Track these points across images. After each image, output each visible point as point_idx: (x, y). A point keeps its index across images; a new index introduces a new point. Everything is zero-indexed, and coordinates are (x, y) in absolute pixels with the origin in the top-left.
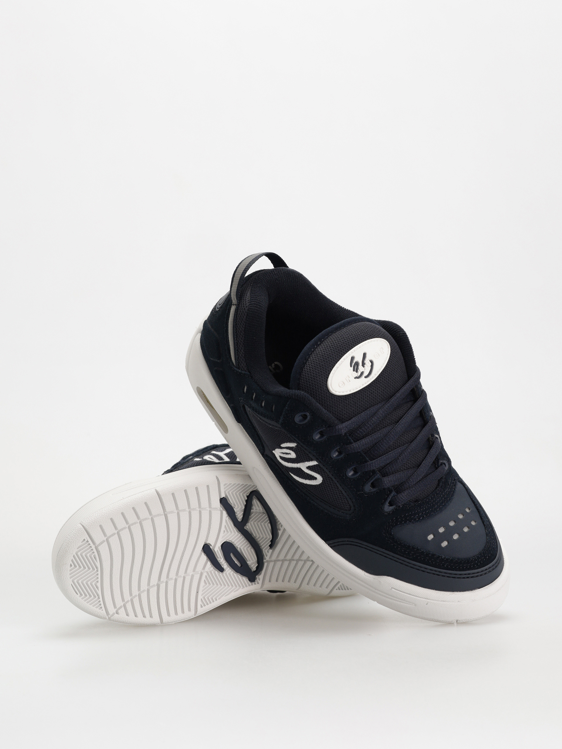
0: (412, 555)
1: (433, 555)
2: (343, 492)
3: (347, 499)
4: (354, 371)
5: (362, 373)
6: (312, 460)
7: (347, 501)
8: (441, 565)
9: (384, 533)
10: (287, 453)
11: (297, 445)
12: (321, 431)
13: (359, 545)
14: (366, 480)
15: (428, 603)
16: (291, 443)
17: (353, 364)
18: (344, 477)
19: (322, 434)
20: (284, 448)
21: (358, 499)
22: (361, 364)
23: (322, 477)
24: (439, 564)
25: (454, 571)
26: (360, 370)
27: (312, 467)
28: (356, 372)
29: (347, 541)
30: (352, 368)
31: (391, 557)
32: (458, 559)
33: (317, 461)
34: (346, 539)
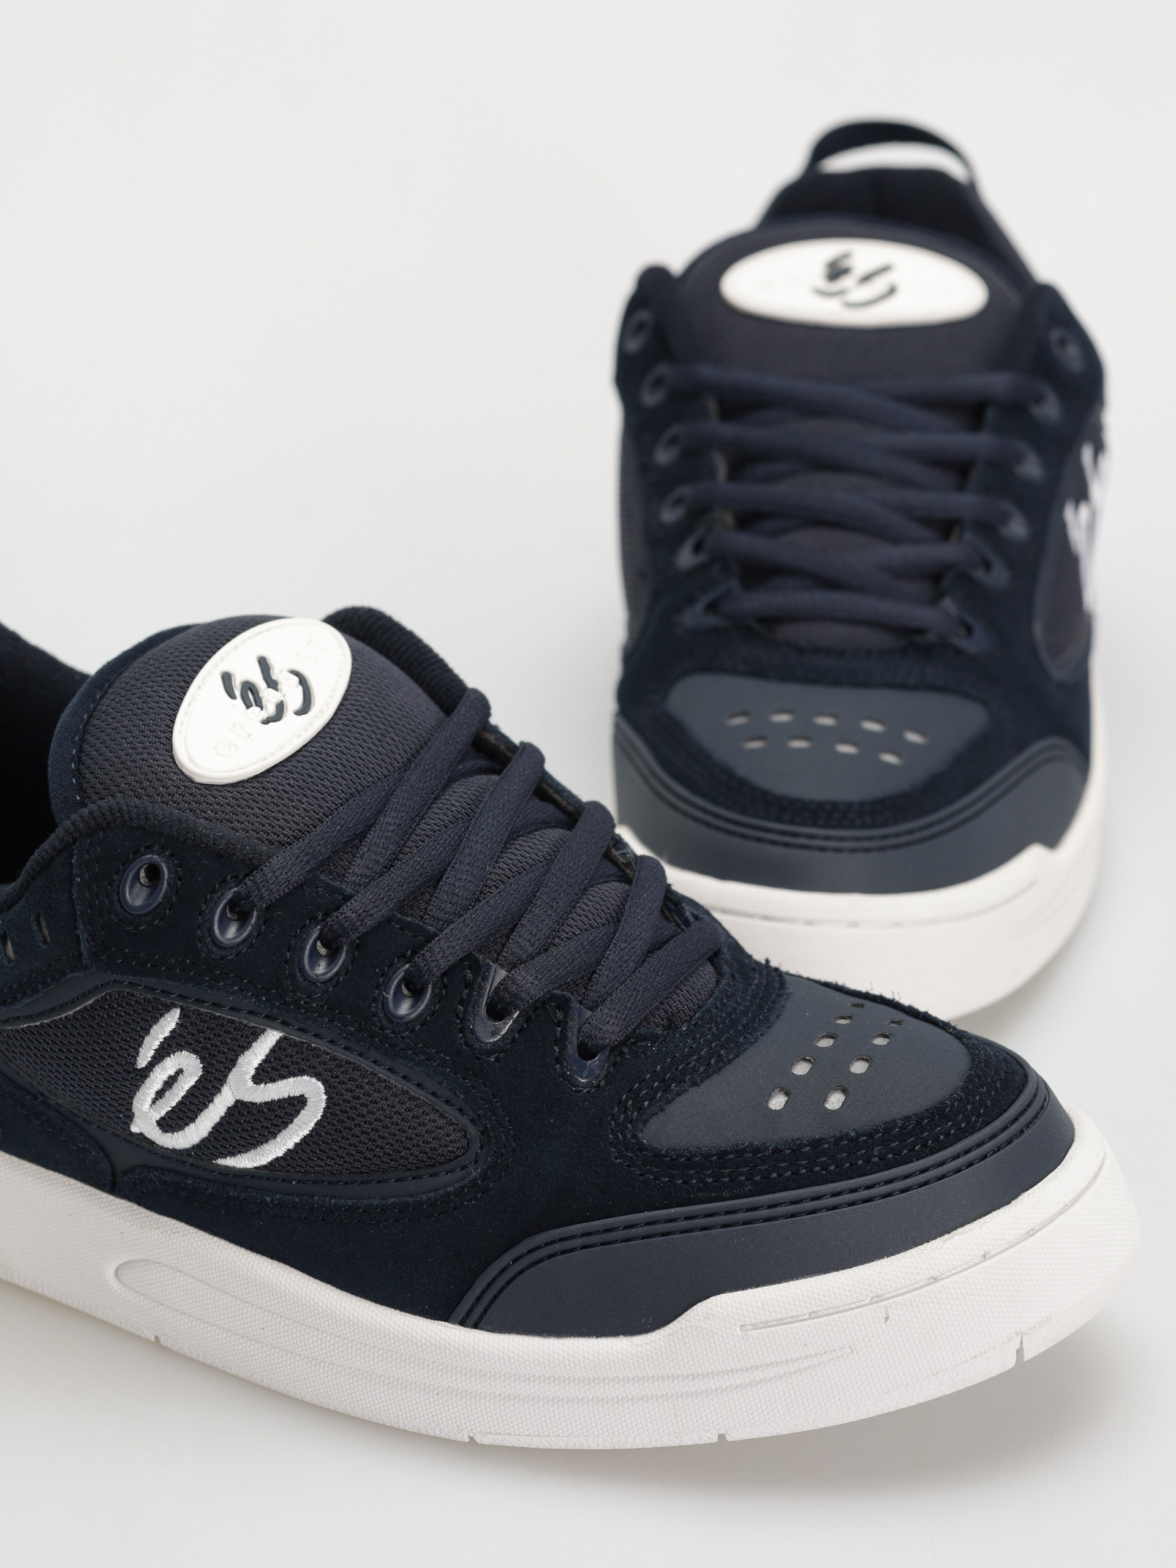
0: (747, 1179)
1: (816, 1143)
2: (414, 1092)
3: (437, 1110)
4: (248, 706)
5: (280, 708)
6: (255, 1035)
7: (442, 1116)
8: (861, 1162)
9: (616, 1158)
10: (170, 1077)
11: (182, 1010)
12: (232, 905)
13: (557, 1247)
14: (463, 1006)
15: (890, 1311)
16: (162, 1021)
17: (237, 693)
18: (387, 1031)
19: (239, 911)
20: (151, 1065)
21: (474, 1087)
22: (261, 684)
23: (318, 1076)
24: (851, 1165)
25: (912, 1161)
26: (268, 701)
27: (270, 1062)
28: (257, 705)
29: (514, 1261)
30: (239, 700)
31: (682, 1224)
32: (907, 1118)
33: (276, 1029)
34: (506, 1259)
